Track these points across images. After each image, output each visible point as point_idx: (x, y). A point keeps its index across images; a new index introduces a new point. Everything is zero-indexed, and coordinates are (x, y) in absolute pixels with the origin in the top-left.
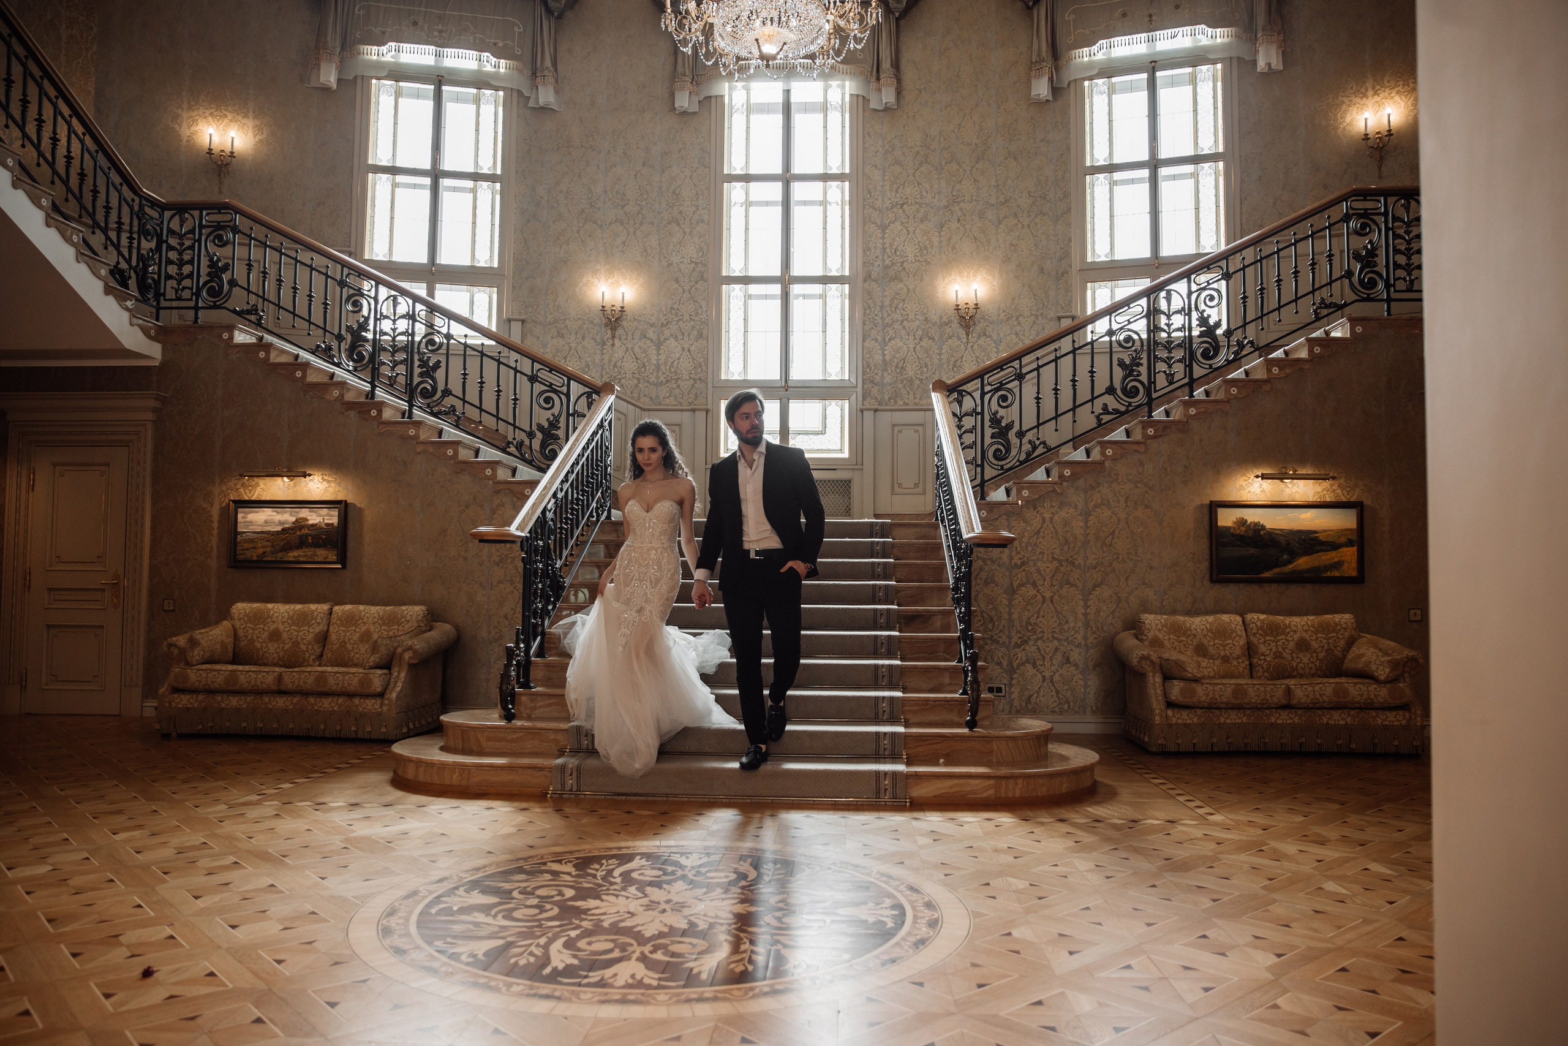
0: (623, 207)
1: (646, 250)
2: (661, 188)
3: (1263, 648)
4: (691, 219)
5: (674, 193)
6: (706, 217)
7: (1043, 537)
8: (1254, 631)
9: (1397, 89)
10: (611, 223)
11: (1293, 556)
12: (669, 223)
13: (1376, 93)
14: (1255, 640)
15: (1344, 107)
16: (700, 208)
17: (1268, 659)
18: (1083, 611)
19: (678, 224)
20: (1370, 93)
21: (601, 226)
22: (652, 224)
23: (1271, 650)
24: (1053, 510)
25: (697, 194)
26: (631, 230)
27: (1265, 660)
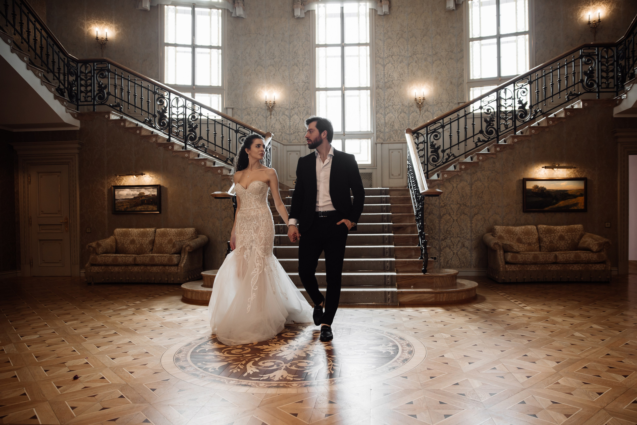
0: (273, 59)
1: (283, 77)
2: (289, 50)
3: (545, 239)
4: (302, 63)
5: (295, 52)
6: (309, 63)
7: (453, 194)
8: (541, 232)
9: (603, 2)
10: (268, 66)
11: (558, 201)
12: (293, 65)
13: (594, 4)
14: (541, 236)
15: (580, 10)
16: (306, 59)
17: (547, 244)
18: (470, 225)
19: (297, 66)
20: (591, 3)
21: (264, 68)
22: (286, 66)
23: (548, 240)
24: (457, 183)
25: (305, 53)
26: (277, 69)
27: (546, 244)
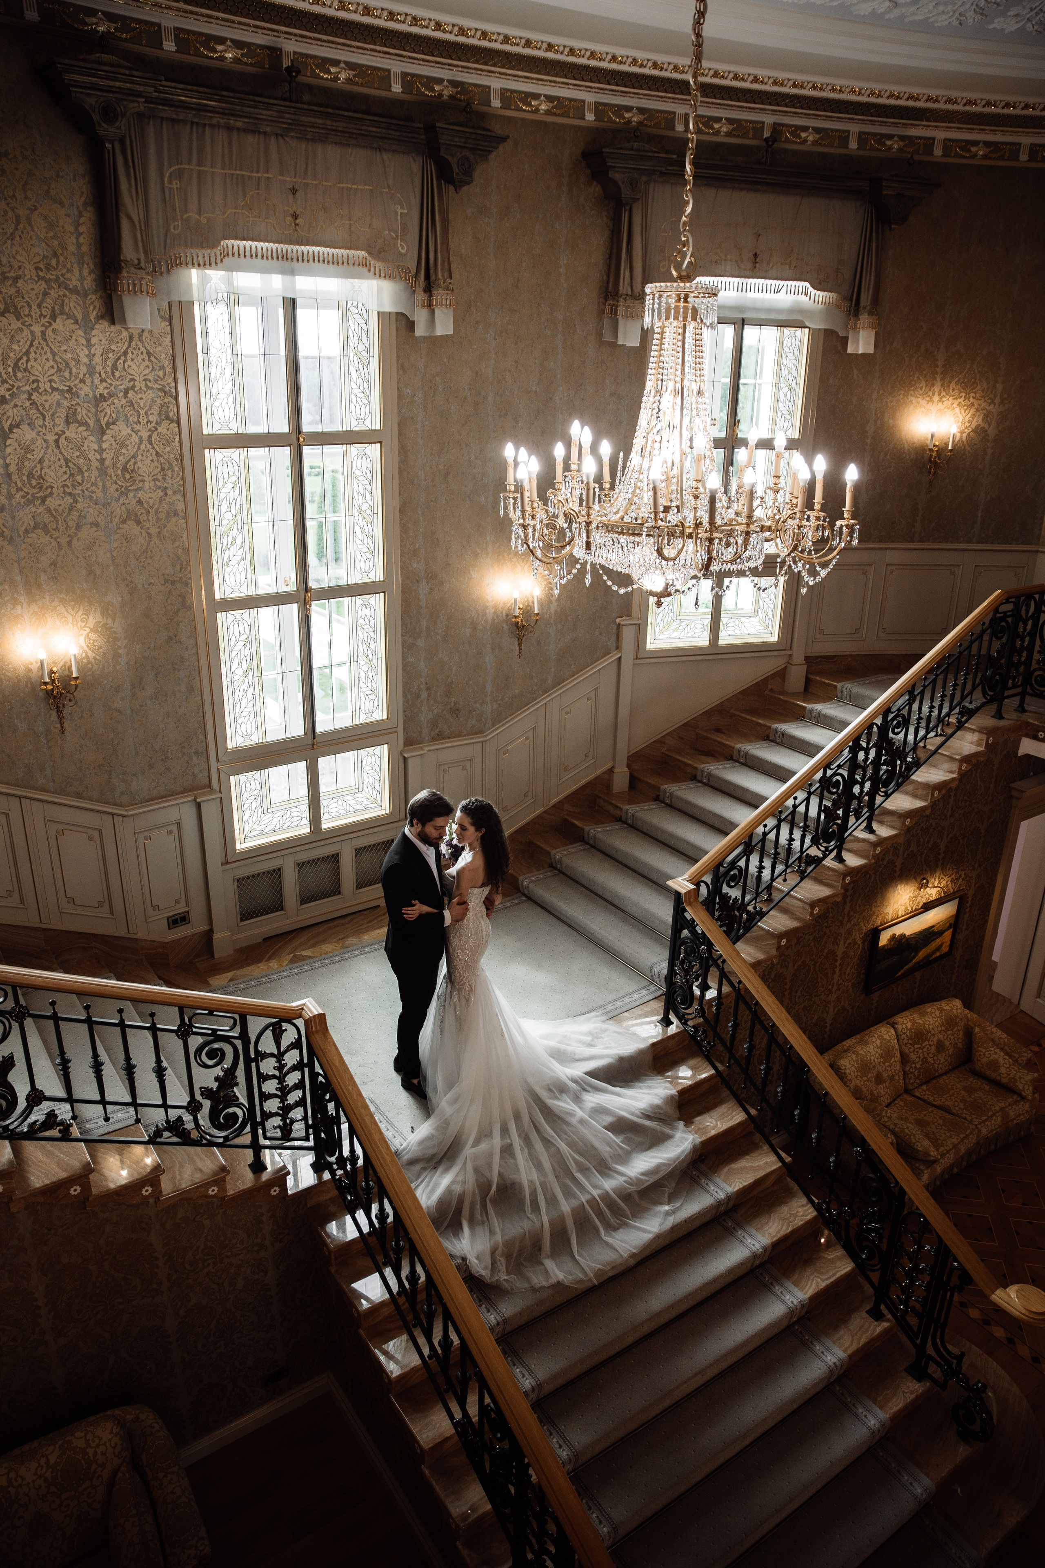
0: (43, 500)
1: (91, 572)
2: (102, 461)
3: (913, 1057)
4: (156, 511)
5: (125, 469)
6: (180, 506)
9: (959, 400)
10: (27, 531)
11: (917, 950)
12: (124, 522)
13: (940, 400)
14: (906, 1049)
15: (911, 407)
16: (169, 492)
17: (918, 1066)
19: (138, 523)
20: (936, 398)
21: (11, 540)
22: (97, 525)
23: (919, 1057)
25: (163, 469)
26: (63, 540)
27: (915, 1067)
